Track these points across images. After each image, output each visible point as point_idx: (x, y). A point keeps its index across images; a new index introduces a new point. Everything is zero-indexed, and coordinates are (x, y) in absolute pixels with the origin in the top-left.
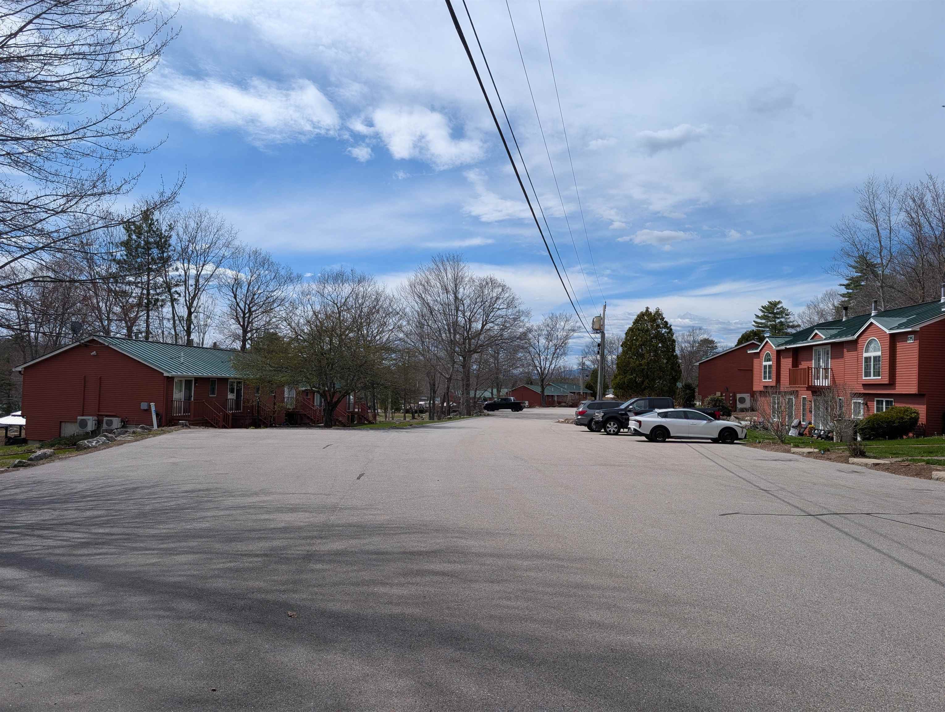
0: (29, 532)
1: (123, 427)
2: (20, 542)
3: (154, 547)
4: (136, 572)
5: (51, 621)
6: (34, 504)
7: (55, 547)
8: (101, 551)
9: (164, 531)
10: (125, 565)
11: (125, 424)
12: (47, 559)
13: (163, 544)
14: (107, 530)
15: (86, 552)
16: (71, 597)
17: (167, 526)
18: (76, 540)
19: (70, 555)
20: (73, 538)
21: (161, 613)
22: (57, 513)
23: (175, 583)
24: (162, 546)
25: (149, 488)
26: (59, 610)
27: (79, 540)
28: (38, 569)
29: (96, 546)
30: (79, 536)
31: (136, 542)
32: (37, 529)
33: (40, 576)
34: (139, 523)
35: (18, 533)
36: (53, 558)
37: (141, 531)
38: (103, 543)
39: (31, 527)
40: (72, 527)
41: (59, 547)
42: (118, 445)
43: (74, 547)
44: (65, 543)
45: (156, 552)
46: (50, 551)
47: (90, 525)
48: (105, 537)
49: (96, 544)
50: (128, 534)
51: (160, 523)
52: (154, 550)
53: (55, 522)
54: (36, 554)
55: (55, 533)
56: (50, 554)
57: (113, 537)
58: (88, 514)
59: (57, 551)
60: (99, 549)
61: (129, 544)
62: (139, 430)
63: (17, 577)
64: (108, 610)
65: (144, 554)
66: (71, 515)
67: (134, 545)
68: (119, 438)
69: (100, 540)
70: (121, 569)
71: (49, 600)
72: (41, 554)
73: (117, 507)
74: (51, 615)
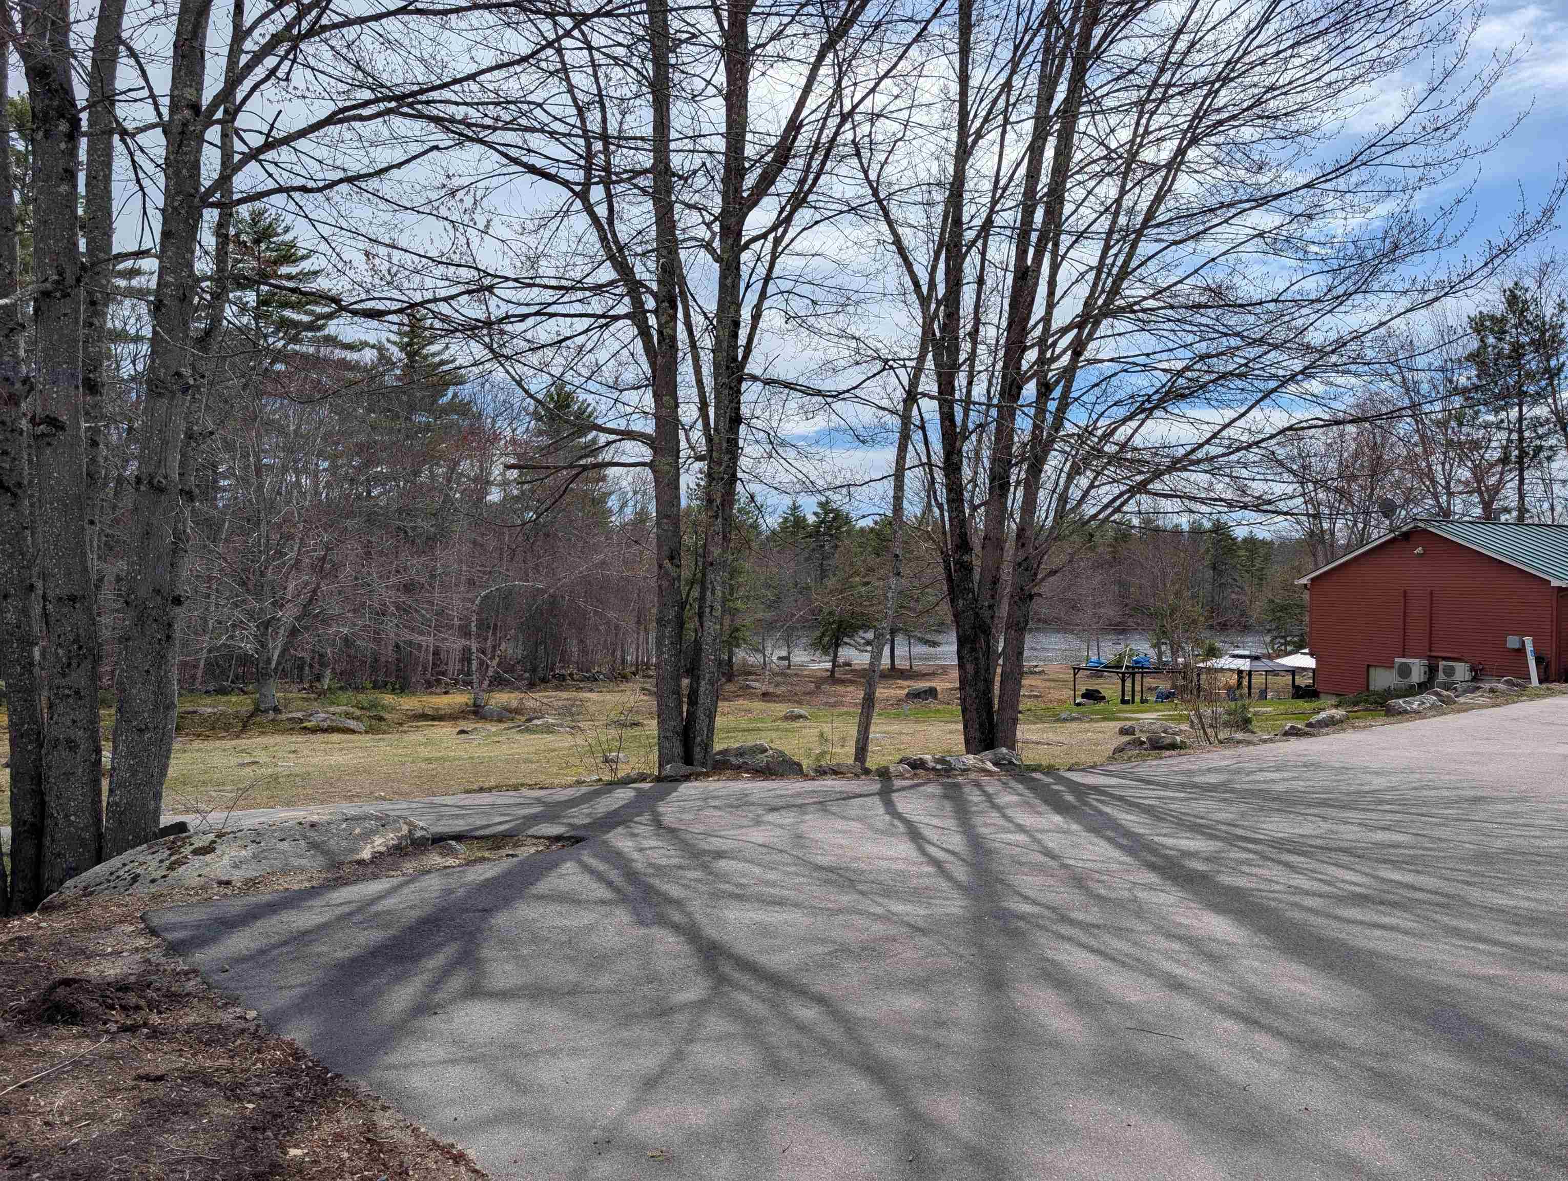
0: (1273, 854)
1: (1474, 679)
2: (1255, 870)
3: (1496, 936)
4: (1449, 990)
5: (1258, 1057)
6: (1294, 803)
7: (1307, 893)
8: (1386, 920)
9: (1527, 904)
10: (1429, 965)
11: (1478, 675)
12: (1289, 914)
13: (1518, 933)
14: (1408, 878)
15: (1360, 917)
16: (1306, 1011)
17: (1532, 894)
18: (1347, 887)
19: (1328, 916)
20: (1343, 881)
21: (1489, 1121)
22: (1326, 826)
23: (1535, 1044)
24: (1517, 939)
25: (1506, 801)
26: (1278, 1033)
27: (1352, 888)
28: (1267, 931)
29: (1381, 908)
30: (1354, 879)
31: (1461, 915)
32: (1289, 851)
33: (1267, 948)
34: (1475, 874)
35: (1255, 853)
36: (1297, 915)
37: (1474, 894)
38: (1395, 905)
39: (1280, 845)
40: (1345, 859)
41: (1314, 894)
42: (1459, 711)
43: (1341, 900)
44: (1327, 889)
45: (1500, 950)
46: (1297, 899)
47: (1378, 861)
48: (1401, 891)
49: (1382, 903)
50: (1447, 896)
51: (1518, 882)
52: (1496, 943)
53: (1319, 842)
54: (1274, 899)
55: (1314, 865)
56: (1296, 905)
57: (1419, 895)
58: (1380, 836)
59: (1309, 902)
60: (1385, 914)
61: (1446, 919)
62: (1501, 686)
63: (1230, 939)
64: (1370, 1069)
65: (1473, 949)
66: (1350, 833)
67: (1455, 923)
68: (1462, 700)
69: (1390, 896)
70: (1419, 972)
71: (1266, 1004)
72: (1280, 901)
73: (1438, 833)
74: (1261, 1040)
